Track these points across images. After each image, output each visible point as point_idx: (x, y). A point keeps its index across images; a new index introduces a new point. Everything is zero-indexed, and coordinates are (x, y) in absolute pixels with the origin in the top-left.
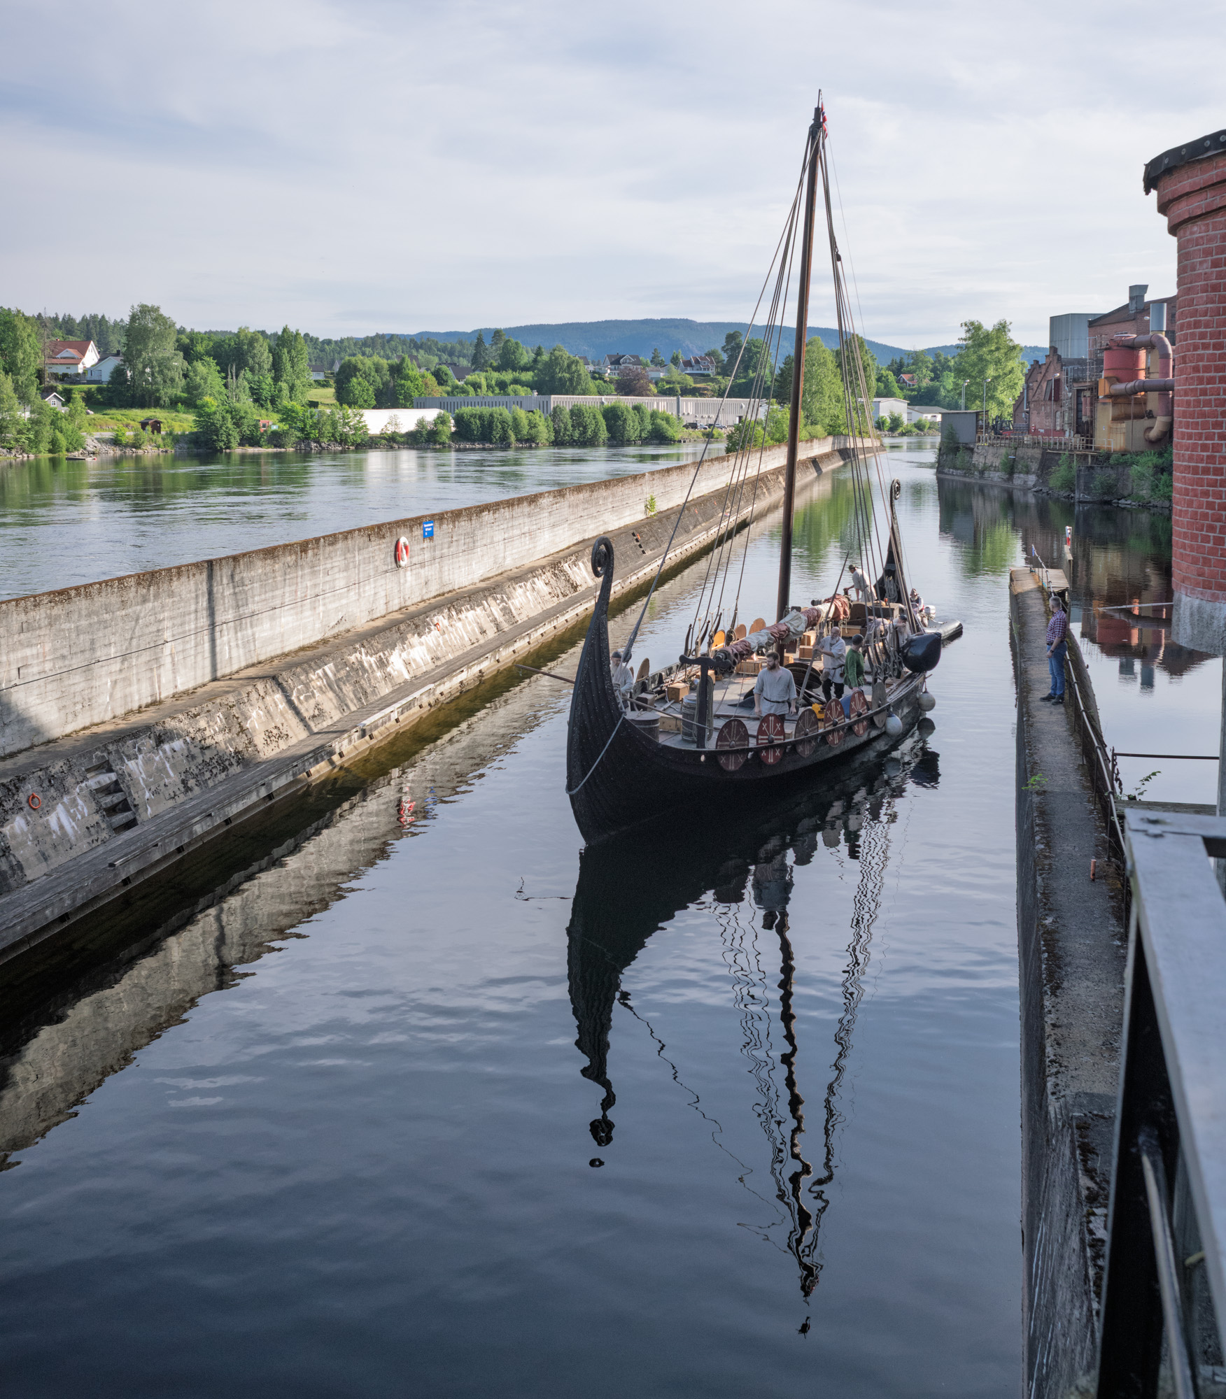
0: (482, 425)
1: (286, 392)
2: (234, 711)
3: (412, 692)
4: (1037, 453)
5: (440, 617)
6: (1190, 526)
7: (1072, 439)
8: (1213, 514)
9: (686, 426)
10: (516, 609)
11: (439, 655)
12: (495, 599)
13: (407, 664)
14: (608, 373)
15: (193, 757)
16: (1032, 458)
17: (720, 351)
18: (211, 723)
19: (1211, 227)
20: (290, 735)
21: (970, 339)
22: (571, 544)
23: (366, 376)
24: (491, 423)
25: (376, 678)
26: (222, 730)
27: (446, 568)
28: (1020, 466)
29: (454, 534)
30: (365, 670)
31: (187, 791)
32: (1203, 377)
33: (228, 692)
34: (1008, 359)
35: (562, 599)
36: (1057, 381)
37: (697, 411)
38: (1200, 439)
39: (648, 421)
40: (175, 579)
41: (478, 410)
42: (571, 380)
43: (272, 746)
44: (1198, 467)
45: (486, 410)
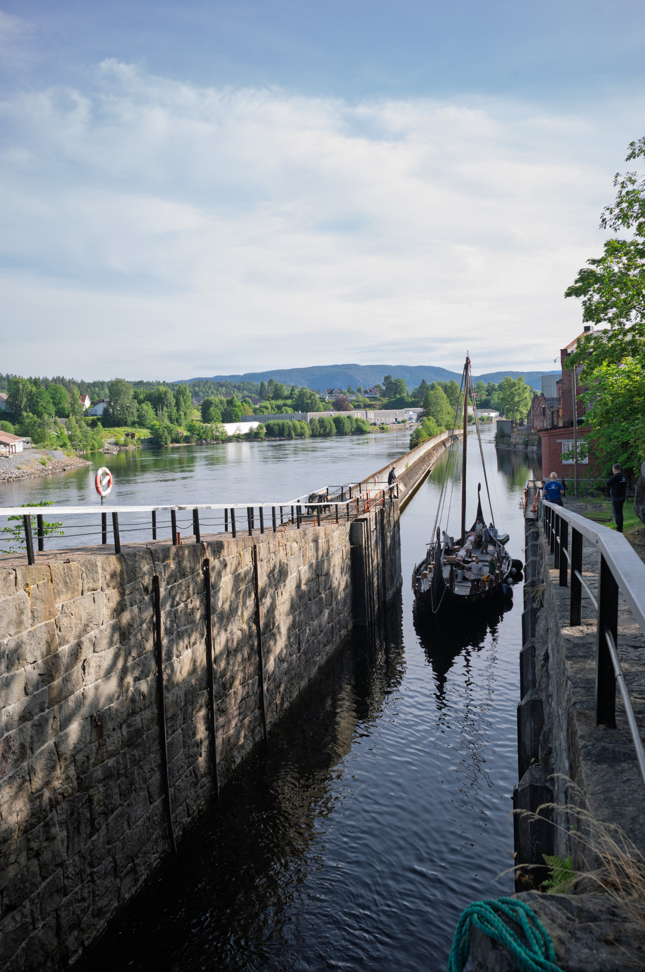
0: (279, 429)
1: (183, 416)
4: (537, 437)
9: (371, 425)
14: (327, 398)
16: (535, 440)
17: (381, 385)
23: (216, 406)
24: (283, 427)
28: (530, 443)
34: (524, 393)
36: (544, 409)
37: (375, 417)
39: (354, 423)
41: (276, 421)
42: (312, 403)
45: (280, 422)
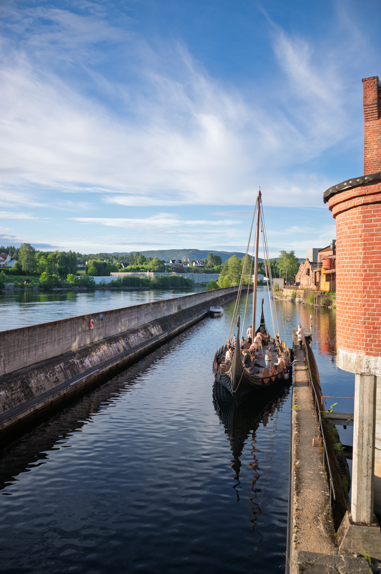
0: (132, 281)
1: (70, 271)
2: (25, 380)
3: (91, 372)
4: (303, 291)
5: (104, 346)
6: (342, 324)
7: (313, 287)
8: (350, 320)
10: (131, 343)
11: (103, 358)
12: (124, 340)
13: (91, 362)
14: (171, 266)
15: (8, 397)
16: (301, 293)
18: (16, 385)
19: (347, 215)
20: (46, 388)
21: (282, 256)
22: (152, 320)
24: (134, 280)
25: (79, 367)
26: (20, 387)
27: (107, 329)
28: (297, 296)
29: (111, 318)
30: (75, 365)
31: (4, 410)
32: (346, 269)
33: (23, 374)
35: (148, 339)
36: (309, 269)
38: (345, 292)
40: (6, 335)
43: (39, 392)
44: (344, 303)
